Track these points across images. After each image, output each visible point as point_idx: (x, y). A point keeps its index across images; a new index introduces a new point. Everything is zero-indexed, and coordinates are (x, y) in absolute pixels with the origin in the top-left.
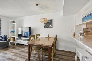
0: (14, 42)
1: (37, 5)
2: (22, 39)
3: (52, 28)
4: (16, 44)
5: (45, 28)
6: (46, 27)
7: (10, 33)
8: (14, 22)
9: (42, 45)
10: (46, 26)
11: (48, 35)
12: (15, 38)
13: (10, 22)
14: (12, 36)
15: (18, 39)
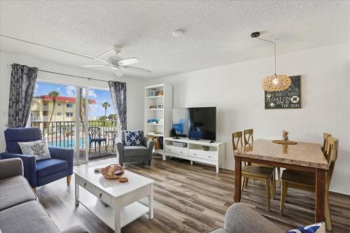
0: (160, 152)
1: (256, 35)
2: (186, 145)
3: (300, 107)
4: (164, 158)
5: (267, 107)
6: (272, 105)
7: (146, 123)
8: (157, 92)
9: (292, 161)
10: (275, 102)
11: (286, 134)
12: (161, 139)
13: (146, 93)
14: (153, 134)
15: (171, 143)
